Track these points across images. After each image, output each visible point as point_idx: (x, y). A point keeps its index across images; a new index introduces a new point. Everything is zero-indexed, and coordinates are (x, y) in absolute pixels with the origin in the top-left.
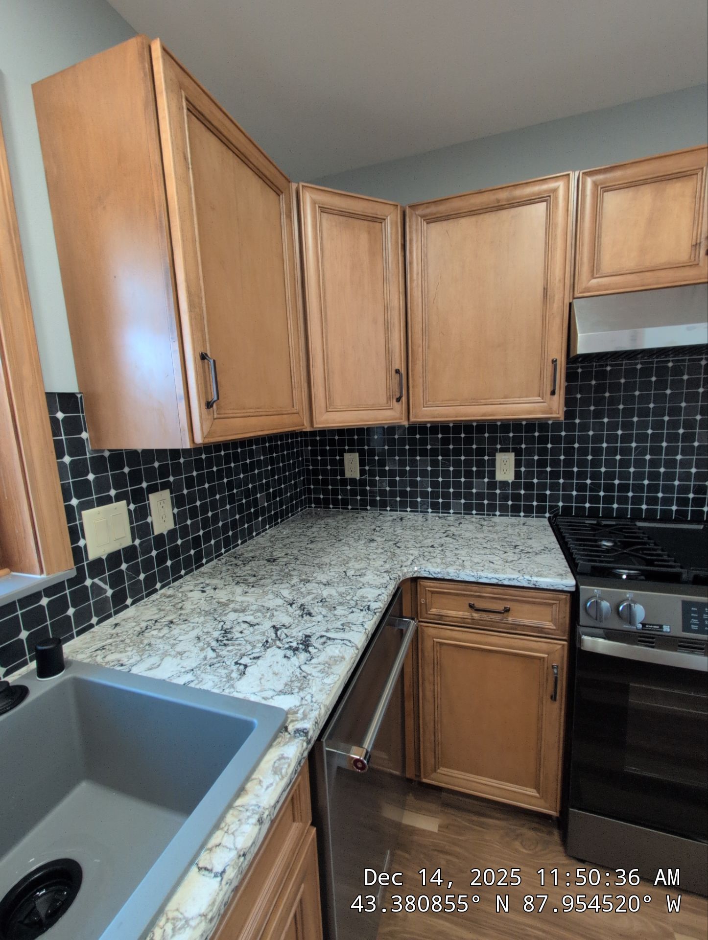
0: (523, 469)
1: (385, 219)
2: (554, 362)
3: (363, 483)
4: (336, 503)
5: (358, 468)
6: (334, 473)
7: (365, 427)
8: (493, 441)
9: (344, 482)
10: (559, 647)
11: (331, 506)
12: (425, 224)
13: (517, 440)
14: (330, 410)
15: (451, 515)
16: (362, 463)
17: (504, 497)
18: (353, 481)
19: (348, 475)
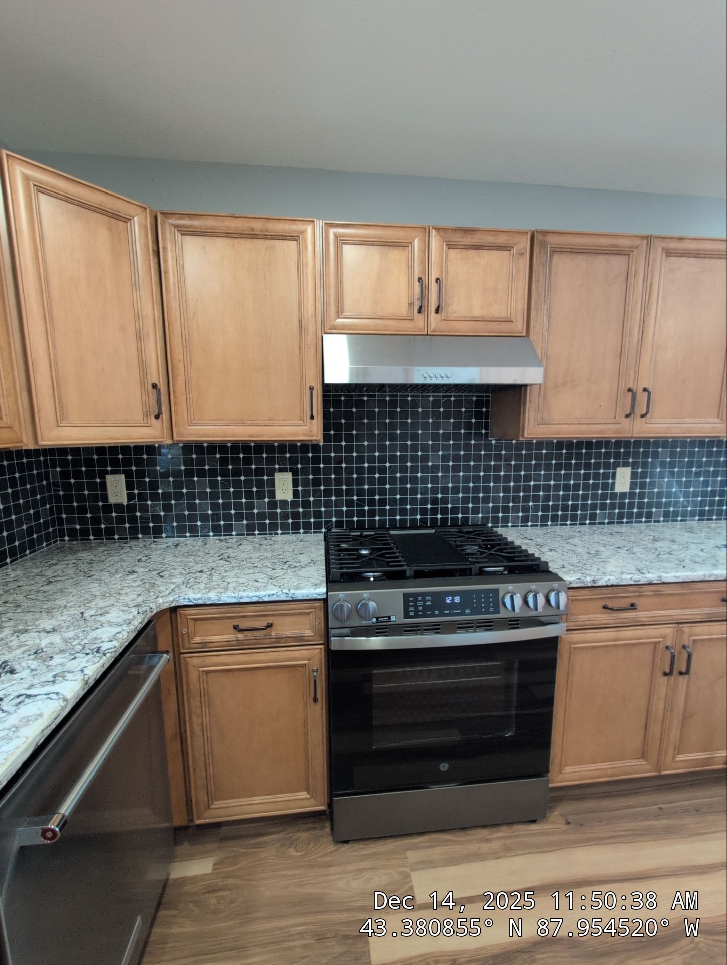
0: (300, 488)
1: (130, 220)
2: (311, 389)
3: (131, 508)
4: (98, 533)
5: (125, 492)
6: (94, 498)
7: (132, 446)
8: (271, 461)
9: (108, 508)
10: (318, 651)
11: (92, 537)
12: (180, 235)
13: (294, 461)
14: (62, 425)
15: (234, 537)
16: (130, 486)
17: (285, 516)
18: (119, 507)
19: (112, 500)
